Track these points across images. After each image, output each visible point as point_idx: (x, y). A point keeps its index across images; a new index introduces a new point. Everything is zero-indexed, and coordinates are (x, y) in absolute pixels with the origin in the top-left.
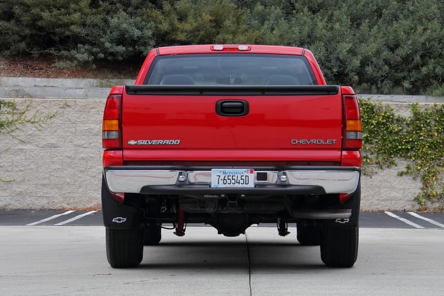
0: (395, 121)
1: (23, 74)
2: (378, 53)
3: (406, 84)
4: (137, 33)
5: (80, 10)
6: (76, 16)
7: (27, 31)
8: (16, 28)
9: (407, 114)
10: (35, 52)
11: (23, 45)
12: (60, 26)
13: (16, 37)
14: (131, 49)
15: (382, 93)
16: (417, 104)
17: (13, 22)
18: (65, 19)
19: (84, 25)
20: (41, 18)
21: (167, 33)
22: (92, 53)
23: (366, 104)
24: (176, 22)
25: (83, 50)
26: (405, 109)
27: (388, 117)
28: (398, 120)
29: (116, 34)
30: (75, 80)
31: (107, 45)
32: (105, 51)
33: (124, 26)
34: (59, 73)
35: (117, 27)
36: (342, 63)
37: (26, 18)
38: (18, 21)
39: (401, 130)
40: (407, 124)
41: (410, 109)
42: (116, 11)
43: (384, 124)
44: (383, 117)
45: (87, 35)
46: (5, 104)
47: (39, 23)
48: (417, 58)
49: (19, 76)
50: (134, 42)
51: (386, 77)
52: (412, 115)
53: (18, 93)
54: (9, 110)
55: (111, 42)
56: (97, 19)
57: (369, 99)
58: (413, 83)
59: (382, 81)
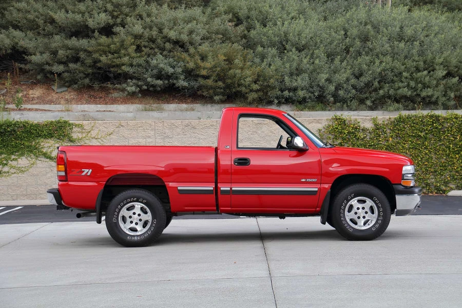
0: (361, 131)
1: (88, 103)
2: (348, 80)
3: (369, 103)
4: (171, 70)
5: (128, 55)
6: (126, 59)
7: (90, 71)
8: (82, 69)
9: (369, 125)
10: (96, 86)
11: (87, 81)
12: (114, 66)
13: (82, 75)
14: (166, 82)
15: (351, 110)
16: (377, 118)
17: (79, 64)
18: (117, 61)
19: (131, 65)
20: (100, 61)
21: (192, 70)
22: (138, 86)
23: (339, 119)
24: (199, 61)
25: (131, 84)
26: (368, 122)
27: (356, 128)
28: (362, 130)
29: (155, 71)
30: (126, 105)
31: (149, 79)
32: (147, 84)
33: (161, 65)
34: (114, 101)
35: (156, 67)
36: (322, 88)
37: (89, 61)
38: (83, 63)
39: (366, 137)
40: (370, 132)
41: (372, 122)
42: (155, 54)
43: (353, 133)
44: (352, 128)
45: (134, 73)
46: (76, 125)
47: (99, 65)
48: (376, 84)
49: (85, 104)
50: (168, 77)
51: (353, 98)
52: (373, 126)
53: (86, 117)
54: (79, 130)
55: (152, 77)
56: (141, 61)
57: (342, 115)
58: (373, 102)
59: (351, 101)
